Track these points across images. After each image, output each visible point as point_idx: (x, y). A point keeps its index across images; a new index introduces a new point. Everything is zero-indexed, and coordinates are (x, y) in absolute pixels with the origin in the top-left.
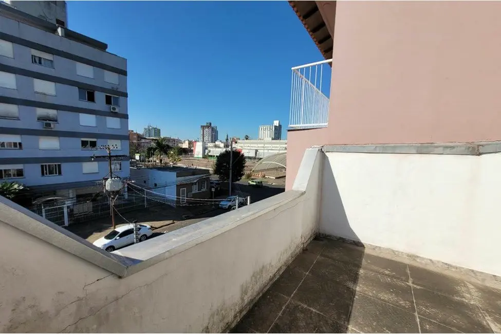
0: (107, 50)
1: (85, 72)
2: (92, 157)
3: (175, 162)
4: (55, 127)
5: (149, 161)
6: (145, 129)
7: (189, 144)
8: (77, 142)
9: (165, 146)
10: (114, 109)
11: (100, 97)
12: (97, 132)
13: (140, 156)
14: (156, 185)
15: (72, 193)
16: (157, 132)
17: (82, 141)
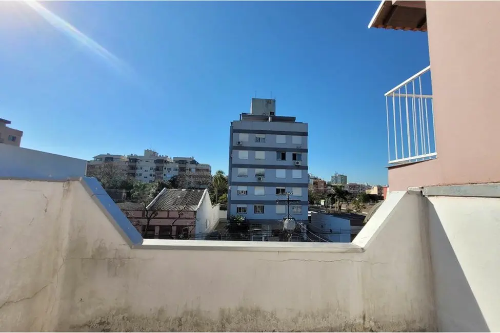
0: (296, 121)
1: (281, 140)
2: (277, 201)
3: (359, 210)
4: (263, 180)
5: (332, 207)
6: (333, 177)
7: (378, 190)
8: (274, 189)
9: (344, 193)
10: (298, 163)
11: (289, 155)
12: (285, 182)
13: (325, 202)
14: (331, 231)
15: (269, 227)
16: (344, 178)
17: (277, 189)
